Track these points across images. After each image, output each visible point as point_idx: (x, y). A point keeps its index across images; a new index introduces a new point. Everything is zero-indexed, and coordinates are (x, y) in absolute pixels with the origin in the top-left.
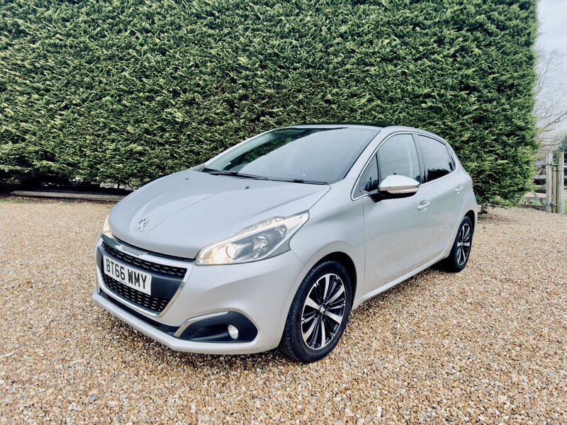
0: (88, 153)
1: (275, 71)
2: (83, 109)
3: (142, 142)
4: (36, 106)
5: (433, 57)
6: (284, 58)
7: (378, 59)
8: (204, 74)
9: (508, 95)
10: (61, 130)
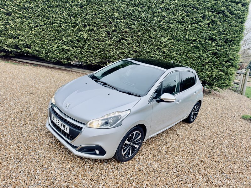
0: (45, 47)
1: (130, 21)
2: (44, 28)
3: (69, 45)
4: (24, 24)
5: (199, 24)
6: (134, 16)
7: (175, 22)
8: (98, 18)
9: (229, 44)
10: (34, 36)
